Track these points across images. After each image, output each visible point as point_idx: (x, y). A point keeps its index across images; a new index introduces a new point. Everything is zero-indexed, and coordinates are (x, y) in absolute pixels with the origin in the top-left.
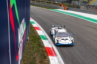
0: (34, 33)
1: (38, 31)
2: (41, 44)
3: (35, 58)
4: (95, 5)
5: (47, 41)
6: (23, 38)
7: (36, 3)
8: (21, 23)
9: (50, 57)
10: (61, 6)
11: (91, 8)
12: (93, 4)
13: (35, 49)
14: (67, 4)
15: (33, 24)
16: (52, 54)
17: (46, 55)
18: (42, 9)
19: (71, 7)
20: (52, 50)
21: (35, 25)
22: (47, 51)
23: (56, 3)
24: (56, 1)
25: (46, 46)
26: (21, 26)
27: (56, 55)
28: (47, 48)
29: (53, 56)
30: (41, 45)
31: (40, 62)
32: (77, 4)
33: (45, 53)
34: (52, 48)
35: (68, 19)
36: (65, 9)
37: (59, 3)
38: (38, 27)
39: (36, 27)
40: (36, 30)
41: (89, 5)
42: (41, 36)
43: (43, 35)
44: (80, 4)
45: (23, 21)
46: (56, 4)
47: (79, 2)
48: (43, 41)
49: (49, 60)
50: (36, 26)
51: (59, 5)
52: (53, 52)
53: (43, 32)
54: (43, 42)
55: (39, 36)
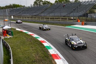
1: (56, 60)
14: (84, 18)
18: (57, 27)
19: (88, 21)
23: (72, 18)
24: (72, 17)
35: (90, 37)
37: (75, 18)
38: (55, 53)
39: (54, 55)
46: (72, 19)
51: (76, 20)
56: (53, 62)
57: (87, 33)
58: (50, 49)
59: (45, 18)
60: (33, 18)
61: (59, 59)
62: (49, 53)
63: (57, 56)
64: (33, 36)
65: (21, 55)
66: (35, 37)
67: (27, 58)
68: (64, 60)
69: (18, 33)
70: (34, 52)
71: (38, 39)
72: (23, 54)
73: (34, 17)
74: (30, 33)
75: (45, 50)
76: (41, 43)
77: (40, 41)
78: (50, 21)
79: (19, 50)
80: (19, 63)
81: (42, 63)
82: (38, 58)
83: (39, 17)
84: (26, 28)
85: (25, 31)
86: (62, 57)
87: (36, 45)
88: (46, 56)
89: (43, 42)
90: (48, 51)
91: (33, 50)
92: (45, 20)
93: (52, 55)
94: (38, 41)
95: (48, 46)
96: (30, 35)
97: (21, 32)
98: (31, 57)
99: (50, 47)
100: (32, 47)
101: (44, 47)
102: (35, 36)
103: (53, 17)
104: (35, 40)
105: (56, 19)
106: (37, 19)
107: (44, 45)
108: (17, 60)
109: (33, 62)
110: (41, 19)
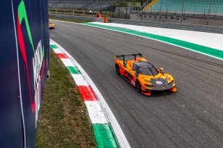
0: (58, 64)
1: (63, 60)
2: (71, 81)
3: (61, 106)
4: (153, 11)
5: (80, 75)
6: (40, 74)
7: (57, 14)
8: (36, 48)
9: (87, 103)
10: (98, 16)
11: (148, 16)
12: (150, 11)
13: (61, 91)
14: (108, 12)
15: (54, 49)
16: (89, 98)
17: (79, 99)
20: (89, 90)
21: (58, 49)
22: (82, 93)
23: (91, 12)
25: (78, 84)
26: (37, 53)
27: (96, 98)
28: (81, 87)
29: (92, 100)
30: (70, 83)
31: (70, 113)
32: (125, 12)
33: (78, 96)
34: (90, 86)
36: (105, 22)
37: (95, 12)
39: (61, 54)
40: (59, 59)
41: (143, 13)
42: (69, 69)
43: (73, 66)
44: (128, 11)
45: (40, 45)
46: (91, 14)
47: (127, 9)
48: (74, 76)
49: (86, 108)
50: (60, 52)
51: (95, 15)
52: (92, 94)
54: (72, 79)
55: (66, 69)
93: (57, 55)
99: (55, 47)
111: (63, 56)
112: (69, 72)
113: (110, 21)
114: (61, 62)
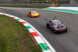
1: (36, 37)
19: (61, 3)
36: (56, 7)
37: (49, 1)
38: (35, 32)
40: (33, 37)
46: (47, 2)
51: (50, 3)
53: (42, 39)
56: (33, 39)
57: (60, 14)
58: (29, 28)
59: (24, 3)
60: (14, 4)
61: (38, 36)
62: (29, 32)
63: (36, 33)
64: (14, 18)
65: (5, 35)
66: (16, 20)
67: (10, 37)
68: (42, 37)
69: (1, 16)
70: (16, 32)
71: (19, 20)
72: (7, 34)
73: (15, 2)
74: (12, 16)
75: (25, 30)
76: (21, 24)
77: (21, 22)
78: (28, 5)
79: (3, 31)
80: (3, 42)
81: (24, 40)
82: (20, 36)
83: (19, 2)
84: (8, 12)
85: (7, 15)
86: (41, 34)
87: (18, 26)
88: (26, 35)
89: (24, 23)
90: (28, 30)
91: (15, 30)
92: (24, 4)
93: (32, 34)
94: (19, 22)
95: (27, 26)
96: (12, 18)
97: (4, 16)
98: (14, 36)
100: (14, 28)
101: (25, 27)
102: (16, 18)
103: (31, 2)
104: (17, 22)
105: (33, 3)
106: (17, 3)
107: (24, 26)
108: (2, 40)
109: (15, 40)
110: (20, 4)
111: (36, 34)
112: (41, 49)
113: (59, 6)
114: (35, 40)
